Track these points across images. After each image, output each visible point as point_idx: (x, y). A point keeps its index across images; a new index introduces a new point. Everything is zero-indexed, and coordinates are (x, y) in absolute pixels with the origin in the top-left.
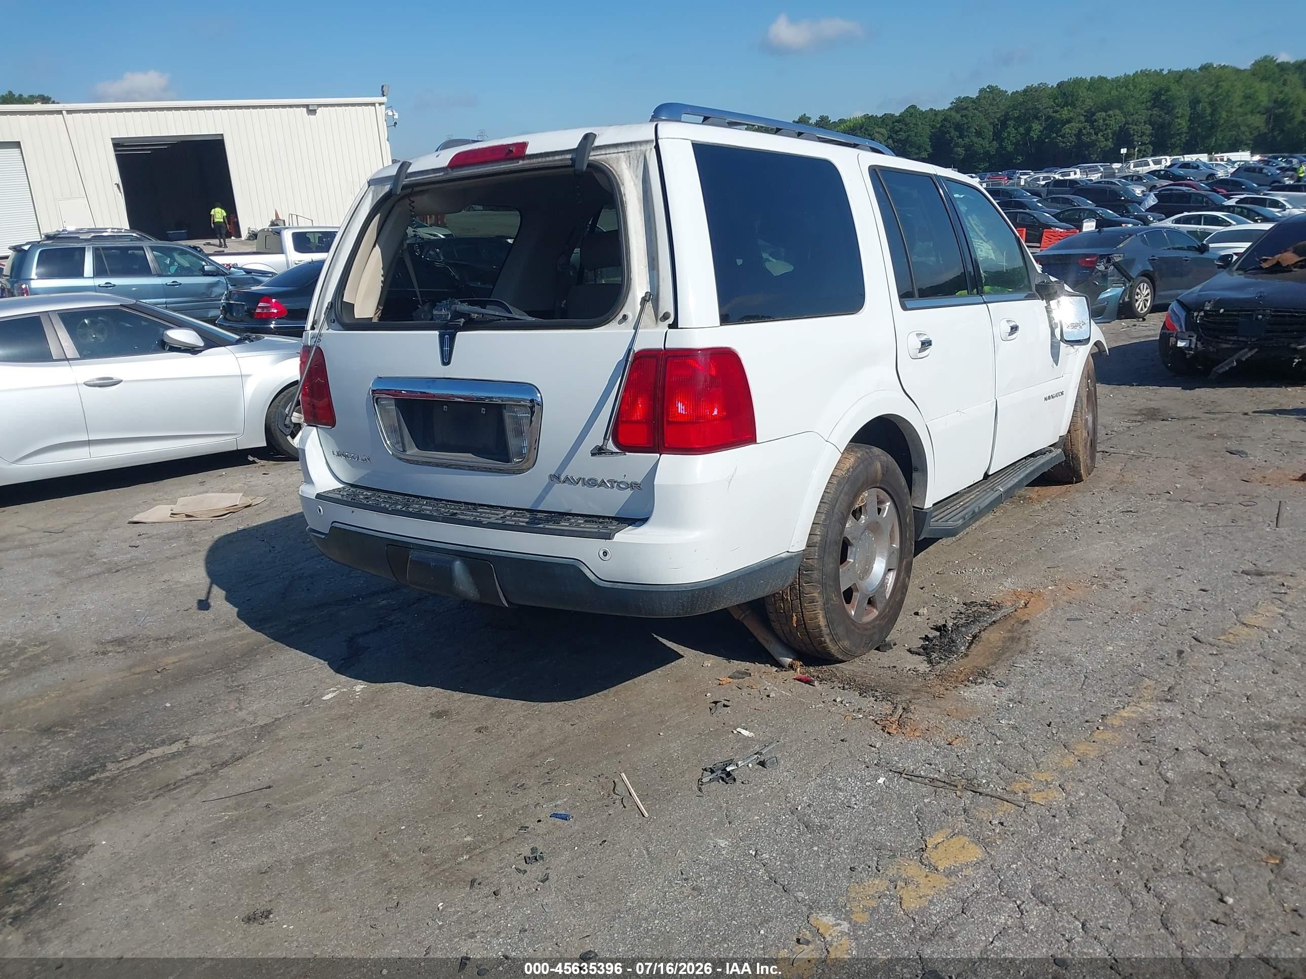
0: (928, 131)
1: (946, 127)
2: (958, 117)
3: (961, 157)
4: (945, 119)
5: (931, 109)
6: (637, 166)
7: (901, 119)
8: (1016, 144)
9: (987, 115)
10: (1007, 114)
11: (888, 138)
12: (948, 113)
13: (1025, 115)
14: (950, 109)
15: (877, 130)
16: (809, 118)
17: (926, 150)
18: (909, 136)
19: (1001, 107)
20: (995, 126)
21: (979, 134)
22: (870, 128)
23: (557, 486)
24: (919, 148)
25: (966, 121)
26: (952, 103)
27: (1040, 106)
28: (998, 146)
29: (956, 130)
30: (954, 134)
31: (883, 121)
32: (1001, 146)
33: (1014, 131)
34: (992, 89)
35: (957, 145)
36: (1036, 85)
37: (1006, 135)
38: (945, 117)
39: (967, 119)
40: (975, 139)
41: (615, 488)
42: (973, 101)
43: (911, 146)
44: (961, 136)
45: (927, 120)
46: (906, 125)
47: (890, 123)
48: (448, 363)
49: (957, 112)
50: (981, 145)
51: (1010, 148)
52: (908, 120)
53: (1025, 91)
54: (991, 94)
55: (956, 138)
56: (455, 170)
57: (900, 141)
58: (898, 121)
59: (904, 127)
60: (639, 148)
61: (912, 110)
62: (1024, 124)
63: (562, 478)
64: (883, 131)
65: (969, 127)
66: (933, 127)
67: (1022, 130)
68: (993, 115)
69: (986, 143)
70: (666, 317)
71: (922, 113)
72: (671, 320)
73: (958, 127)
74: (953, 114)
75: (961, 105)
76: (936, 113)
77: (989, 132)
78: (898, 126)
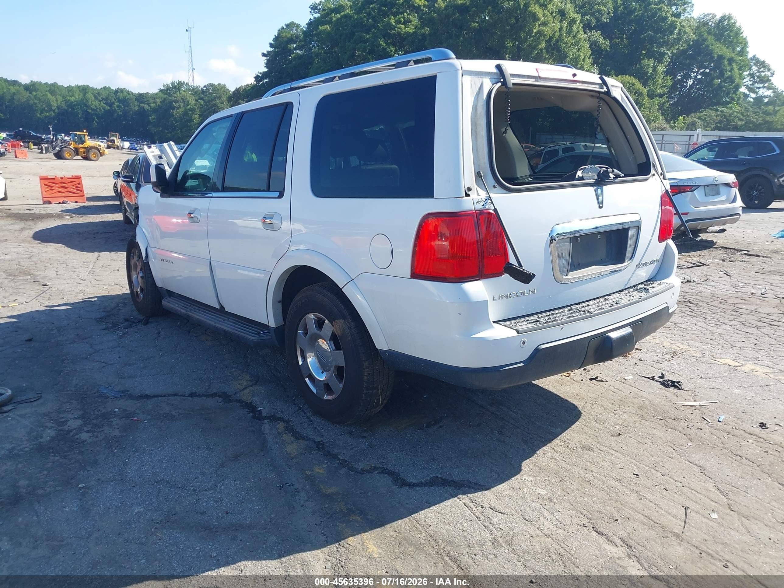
63: (640, 265)
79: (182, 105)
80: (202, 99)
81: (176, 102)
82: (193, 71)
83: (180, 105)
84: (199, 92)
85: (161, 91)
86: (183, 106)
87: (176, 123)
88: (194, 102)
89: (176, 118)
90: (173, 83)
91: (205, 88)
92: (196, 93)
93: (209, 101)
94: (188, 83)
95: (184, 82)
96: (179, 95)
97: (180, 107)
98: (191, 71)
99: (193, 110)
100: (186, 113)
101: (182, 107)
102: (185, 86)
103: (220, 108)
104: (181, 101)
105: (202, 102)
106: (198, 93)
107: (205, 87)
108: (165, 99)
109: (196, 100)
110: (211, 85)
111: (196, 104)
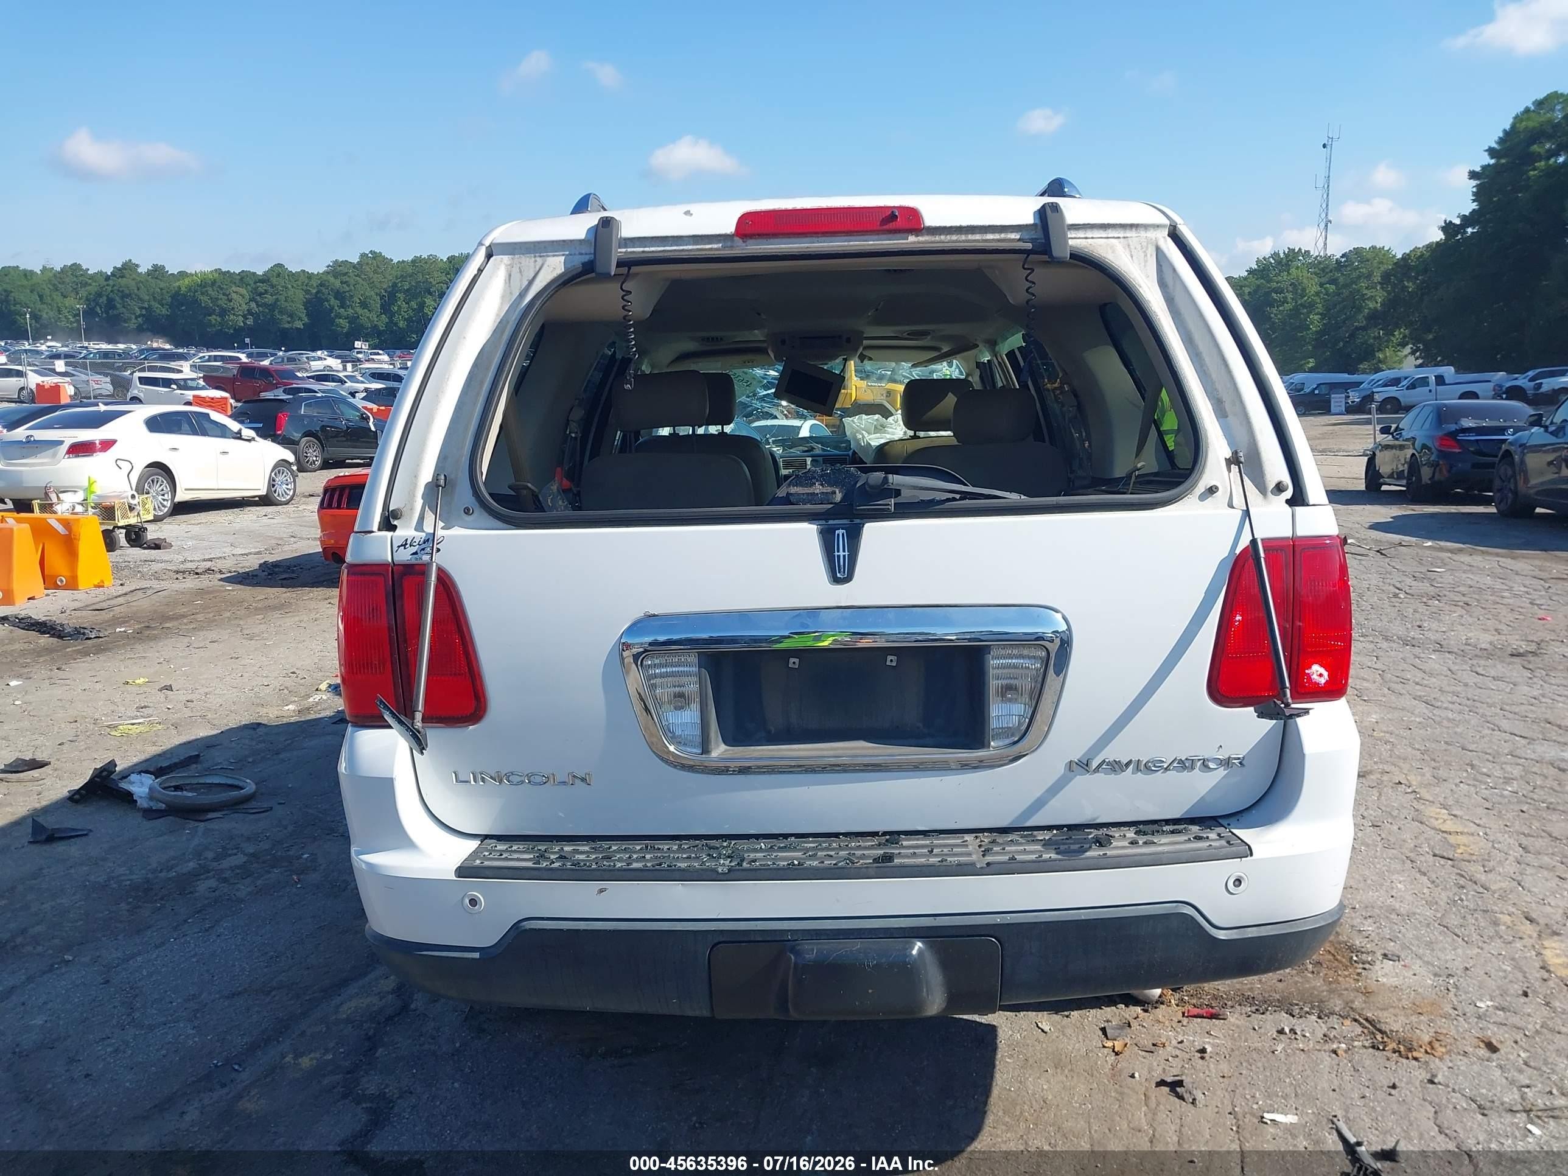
0: (300, 296)
1: (323, 294)
2: (337, 283)
3: (345, 330)
4: (321, 285)
5: (303, 271)
6: (1146, 261)
7: (265, 279)
8: (409, 320)
9: (372, 285)
10: (395, 285)
11: (250, 300)
12: (325, 278)
13: (416, 287)
14: (327, 273)
15: (234, 289)
16: (137, 266)
17: (300, 319)
18: (277, 300)
19: (387, 276)
20: (382, 297)
21: (364, 305)
22: (225, 287)
23: (1082, 780)
24: (291, 316)
25: (348, 289)
26: (328, 267)
27: (431, 280)
28: (387, 320)
29: (336, 298)
30: (334, 302)
31: (242, 279)
32: (391, 321)
33: (404, 305)
34: (376, 256)
35: (339, 316)
36: (425, 256)
37: (396, 308)
38: (322, 281)
39: (348, 286)
40: (359, 311)
41: (1197, 770)
42: (354, 266)
43: (281, 312)
44: (342, 306)
45: (299, 283)
46: (273, 286)
47: (251, 282)
48: (848, 579)
49: (336, 277)
50: (368, 318)
51: (402, 324)
52: (274, 281)
53: (413, 261)
54: (374, 261)
55: (336, 308)
56: (750, 241)
57: (265, 305)
58: (262, 281)
59: (271, 290)
60: (1143, 233)
61: (278, 270)
62: (416, 299)
63: (1094, 764)
64: (243, 291)
65: (352, 296)
66: (307, 292)
67: (414, 304)
68: (378, 285)
69: (373, 316)
70: (1279, 488)
71: (291, 275)
72: (1289, 494)
73: (339, 295)
74: (332, 279)
75: (339, 269)
76: (310, 276)
77: (376, 304)
78: (262, 287)
79: (1290, 296)
80: (1333, 281)
81: (1278, 291)
82: (1326, 226)
83: (1286, 297)
84: (1331, 267)
85: (1251, 272)
86: (1293, 299)
87: (1274, 333)
88: (1316, 288)
89: (1274, 323)
90: (1275, 255)
91: (1343, 260)
92: (1323, 270)
93: (1345, 286)
94: (1308, 252)
95: (1300, 249)
96: (1285, 277)
97: (1285, 301)
98: (1322, 225)
99: (1311, 306)
100: (1296, 312)
101: (1289, 300)
102: (1301, 258)
103: (1368, 299)
104: (1290, 289)
105: (1332, 288)
106: (1328, 270)
107: (1343, 256)
108: (1258, 286)
109: (1321, 285)
110: (1357, 251)
111: (1317, 294)
